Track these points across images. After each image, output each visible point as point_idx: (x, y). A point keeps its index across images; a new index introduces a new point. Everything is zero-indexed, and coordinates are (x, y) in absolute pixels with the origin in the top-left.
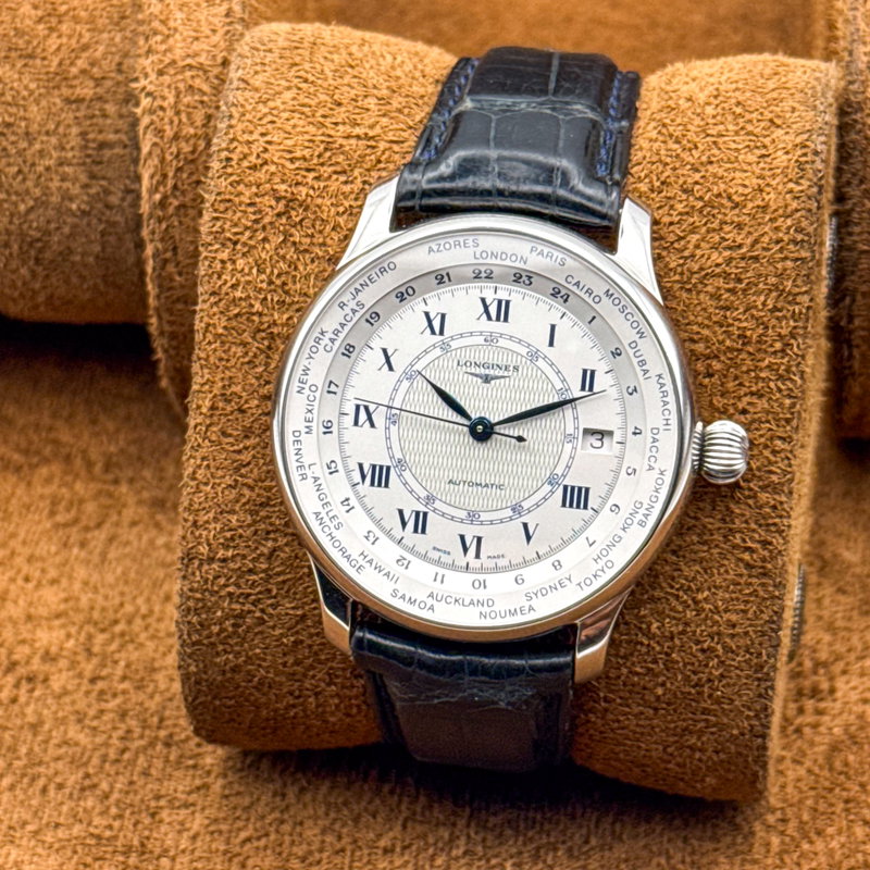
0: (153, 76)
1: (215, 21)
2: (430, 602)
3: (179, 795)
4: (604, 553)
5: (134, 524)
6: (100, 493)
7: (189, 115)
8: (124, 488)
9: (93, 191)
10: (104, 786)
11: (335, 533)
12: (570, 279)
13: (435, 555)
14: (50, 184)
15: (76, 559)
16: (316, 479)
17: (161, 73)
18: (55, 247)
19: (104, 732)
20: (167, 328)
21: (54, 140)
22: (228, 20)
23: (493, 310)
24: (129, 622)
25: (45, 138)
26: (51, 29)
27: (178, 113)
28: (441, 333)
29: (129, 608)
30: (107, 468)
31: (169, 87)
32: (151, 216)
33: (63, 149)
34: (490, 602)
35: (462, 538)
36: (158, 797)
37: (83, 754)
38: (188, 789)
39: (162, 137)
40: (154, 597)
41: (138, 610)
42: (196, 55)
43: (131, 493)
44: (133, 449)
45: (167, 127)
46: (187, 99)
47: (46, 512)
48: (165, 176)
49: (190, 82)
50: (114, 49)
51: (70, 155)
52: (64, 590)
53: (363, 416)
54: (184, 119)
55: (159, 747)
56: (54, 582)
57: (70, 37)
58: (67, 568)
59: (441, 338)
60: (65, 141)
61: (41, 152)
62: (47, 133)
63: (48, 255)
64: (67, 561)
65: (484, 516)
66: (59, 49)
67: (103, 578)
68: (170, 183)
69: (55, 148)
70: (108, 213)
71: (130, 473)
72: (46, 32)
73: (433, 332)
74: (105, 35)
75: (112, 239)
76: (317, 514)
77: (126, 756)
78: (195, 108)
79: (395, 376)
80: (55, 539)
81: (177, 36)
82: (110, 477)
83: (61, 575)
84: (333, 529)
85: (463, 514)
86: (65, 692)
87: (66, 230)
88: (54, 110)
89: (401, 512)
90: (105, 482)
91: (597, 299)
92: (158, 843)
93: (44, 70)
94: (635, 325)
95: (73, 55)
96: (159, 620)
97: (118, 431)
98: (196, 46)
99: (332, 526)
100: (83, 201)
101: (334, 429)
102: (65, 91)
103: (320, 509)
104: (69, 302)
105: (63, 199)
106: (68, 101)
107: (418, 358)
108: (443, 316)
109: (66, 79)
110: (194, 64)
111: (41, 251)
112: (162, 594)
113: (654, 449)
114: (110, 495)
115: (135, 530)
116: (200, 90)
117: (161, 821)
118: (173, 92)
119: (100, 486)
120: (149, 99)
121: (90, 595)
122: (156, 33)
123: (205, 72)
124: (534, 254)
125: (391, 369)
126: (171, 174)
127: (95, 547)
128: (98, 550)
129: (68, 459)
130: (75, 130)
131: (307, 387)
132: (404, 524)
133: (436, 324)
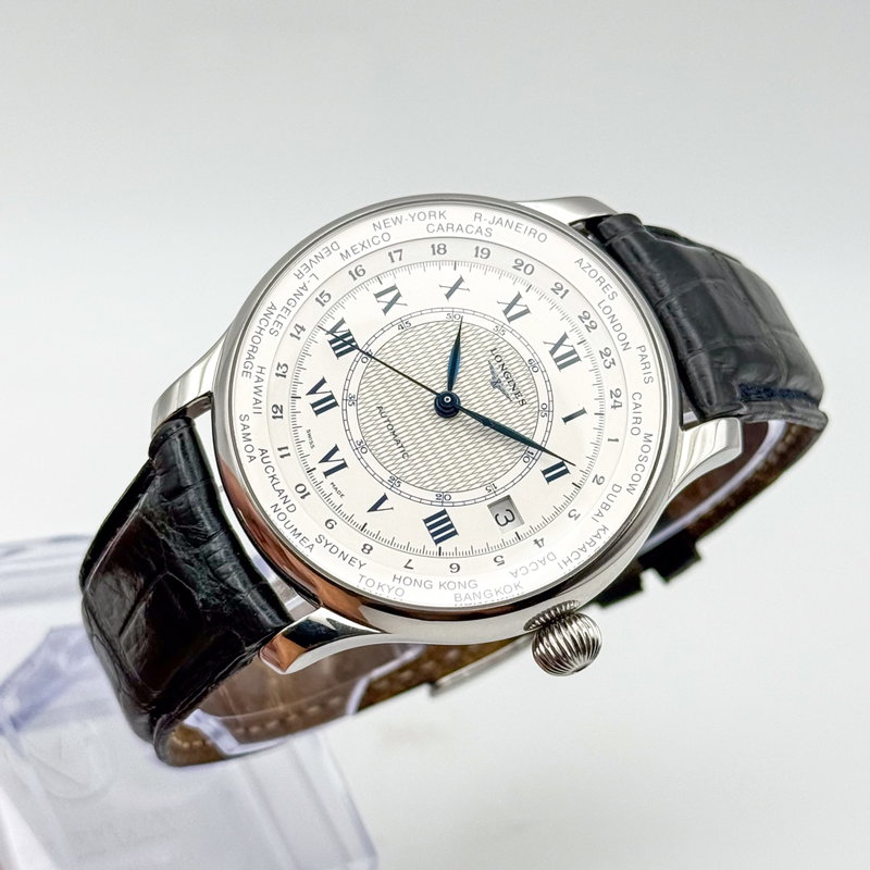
2: (257, 453)
4: (407, 581)
11: (265, 333)
12: (637, 396)
13: (303, 435)
16: (304, 287)
23: (562, 351)
28: (510, 319)
34: (292, 508)
35: (336, 449)
53: (389, 297)
59: (507, 322)
65: (368, 457)
73: (506, 312)
76: (273, 307)
79: (444, 303)
84: (268, 329)
85: (357, 437)
89: (323, 382)
91: (635, 431)
94: (636, 478)
99: (270, 326)
101: (360, 280)
103: (279, 308)
107: (474, 313)
108: (527, 311)
113: (534, 566)
124: (639, 352)
125: (448, 296)
131: (384, 230)
132: (313, 391)
133: (515, 310)
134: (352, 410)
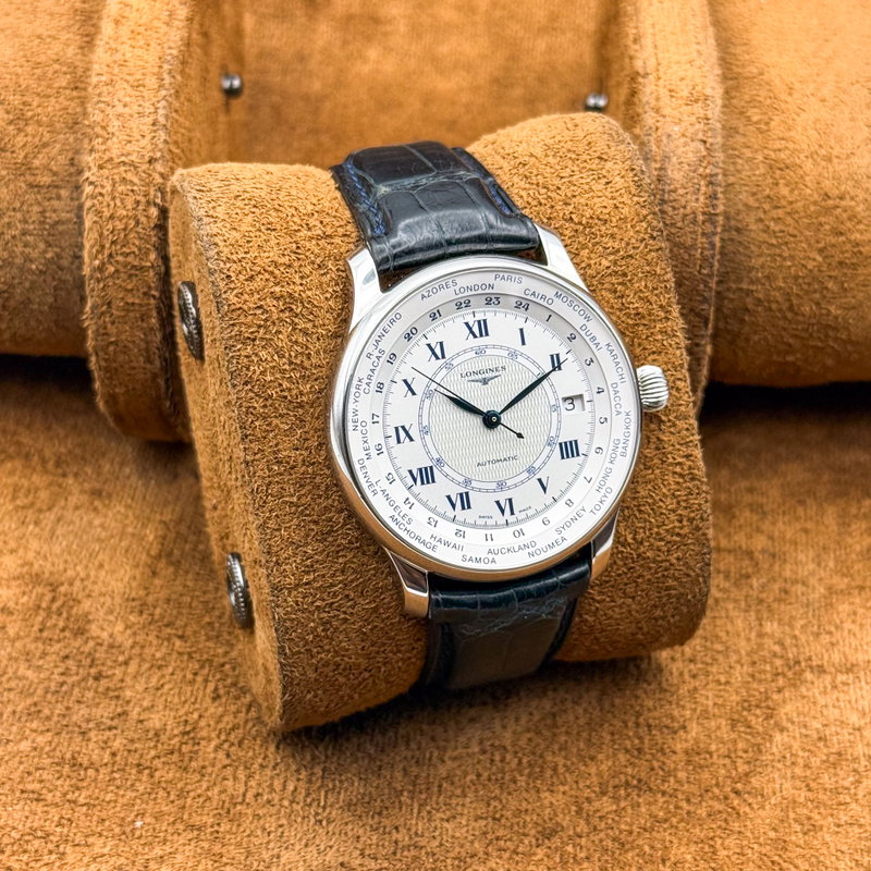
0: (95, 169)
1: (145, 128)
3: (104, 720)
5: (77, 508)
6: (50, 484)
7: (122, 200)
8: (70, 481)
9: (49, 255)
10: (46, 712)
14: (15, 249)
15: (31, 534)
17: (101, 167)
18: (18, 297)
19: (47, 669)
20: (103, 363)
21: (19, 215)
22: (155, 128)
24: (71, 584)
25: (12, 214)
26: (19, 130)
27: (114, 198)
28: (443, 357)
29: (70, 573)
30: (58, 464)
31: (107, 178)
32: (91, 277)
33: (26, 222)
35: (498, 503)
36: (88, 721)
37: (30, 686)
38: (111, 715)
39: (101, 217)
40: (90, 565)
41: (78, 574)
42: (129, 154)
43: (76, 485)
44: (78, 451)
45: (105, 209)
46: (121, 188)
47: (10, 497)
48: (103, 247)
49: (124, 175)
50: (68, 147)
51: (32, 227)
52: (20, 558)
54: (119, 204)
55: (91, 681)
56: (12, 551)
57: (34, 136)
58: (24, 541)
59: (443, 360)
60: (27, 216)
61: (9, 224)
62: (14, 209)
63: (12, 303)
64: (24, 535)
65: (509, 483)
66: (25, 145)
67: (51, 550)
68: (106, 252)
69: (20, 222)
70: (60, 272)
71: (75, 470)
72: (15, 132)
74: (62, 136)
75: (63, 293)
77: (65, 688)
78: (127, 195)
80: (15, 518)
81: (115, 139)
82: (60, 471)
83: (19, 547)
85: (494, 486)
86: (18, 637)
87: (27, 284)
88: (19, 192)
89: (449, 498)
90: (55, 475)
92: (86, 759)
93: (13, 161)
95: (36, 150)
96: (95, 583)
97: (66, 436)
98: (129, 148)
100: (41, 264)
102: (30, 178)
104: (29, 339)
105: (25, 261)
106: (31, 186)
108: (441, 344)
109: (29, 169)
110: (127, 161)
111: (7, 299)
112: (97, 563)
114: (60, 486)
115: (77, 513)
116: (131, 181)
117: (89, 740)
118: (110, 182)
119: (51, 478)
120: (91, 187)
121: (41, 562)
122: (97, 136)
123: (136, 168)
126: (107, 245)
127: (46, 525)
128: (48, 528)
129: (27, 457)
130: (36, 209)
132: (453, 506)
133: (438, 351)
134: (474, 484)
